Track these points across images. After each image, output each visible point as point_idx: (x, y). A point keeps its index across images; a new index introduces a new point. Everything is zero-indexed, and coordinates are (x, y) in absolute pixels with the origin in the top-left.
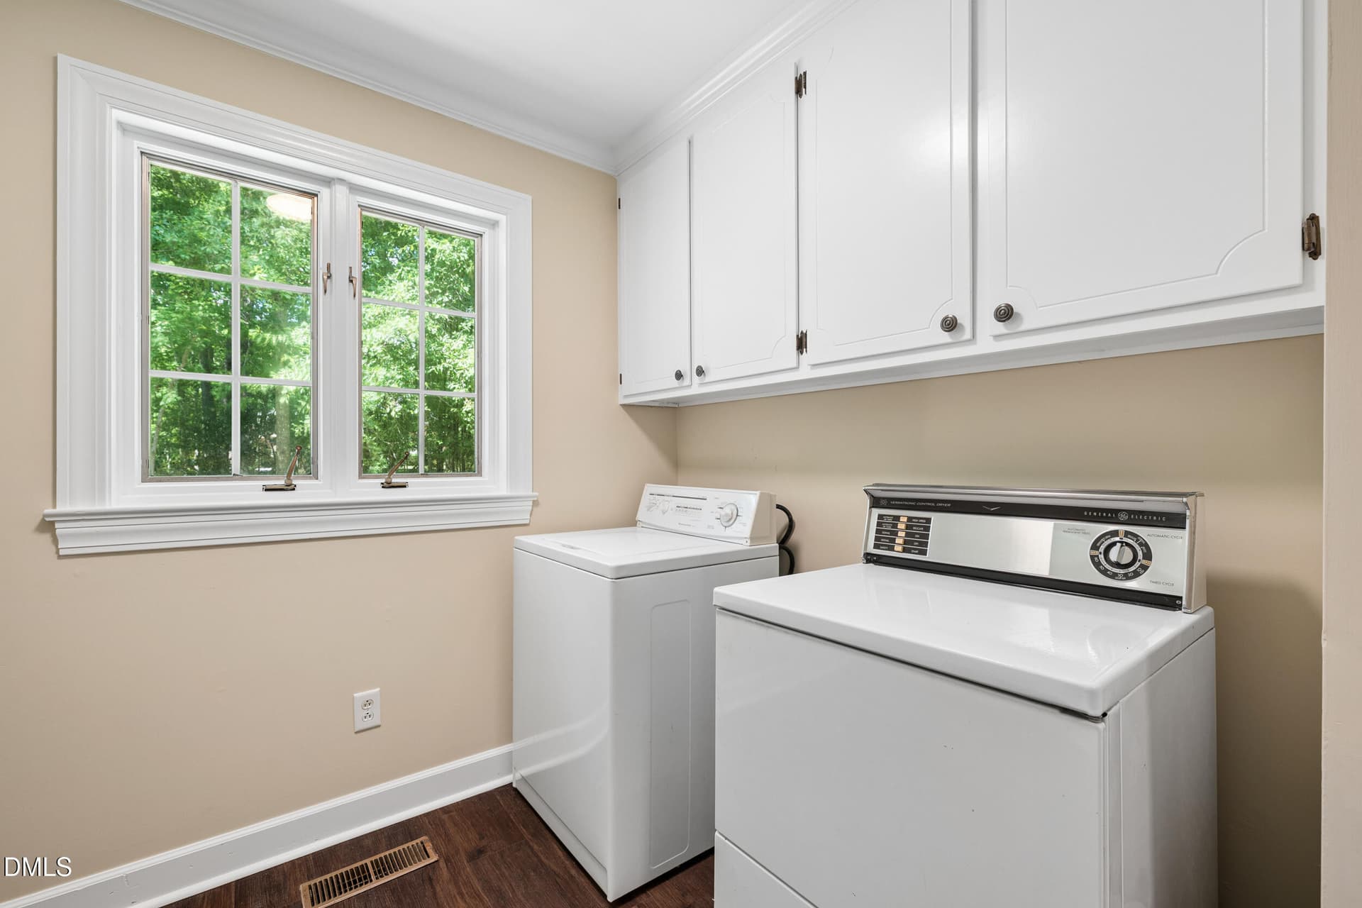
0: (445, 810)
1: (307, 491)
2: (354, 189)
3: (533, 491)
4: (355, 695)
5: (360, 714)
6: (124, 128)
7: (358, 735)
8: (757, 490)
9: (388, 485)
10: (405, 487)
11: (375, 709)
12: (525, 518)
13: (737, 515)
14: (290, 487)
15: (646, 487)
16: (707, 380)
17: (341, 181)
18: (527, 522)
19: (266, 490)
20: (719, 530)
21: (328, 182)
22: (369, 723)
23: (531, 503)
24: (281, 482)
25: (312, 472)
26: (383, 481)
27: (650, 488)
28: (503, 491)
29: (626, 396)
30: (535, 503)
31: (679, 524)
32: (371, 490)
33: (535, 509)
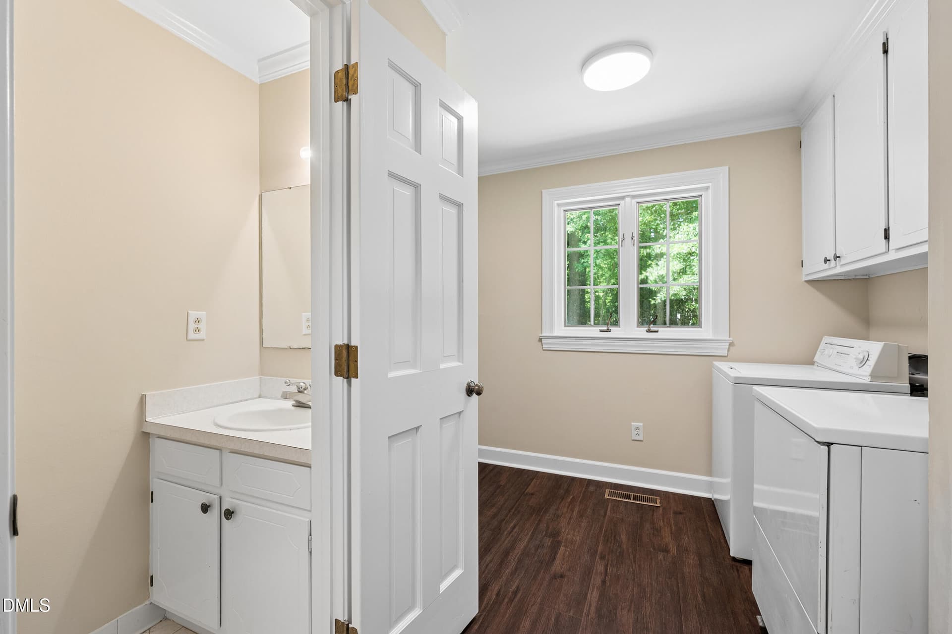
0: (674, 494)
1: (615, 332)
2: (634, 197)
3: (729, 337)
4: (633, 423)
5: (634, 432)
6: (559, 205)
7: (633, 442)
8: (882, 342)
9: (649, 331)
10: (657, 332)
11: (641, 432)
12: (725, 353)
13: (867, 359)
14: (608, 331)
15: (824, 338)
16: (843, 262)
17: (628, 196)
18: (726, 355)
19: (601, 331)
20: (856, 370)
21: (623, 198)
22: (637, 438)
23: (728, 344)
24: (605, 328)
25: (616, 323)
26: (647, 329)
27: (826, 339)
28: (711, 337)
29: (808, 275)
30: (731, 344)
31: (836, 364)
32: (642, 332)
33: (731, 348)
